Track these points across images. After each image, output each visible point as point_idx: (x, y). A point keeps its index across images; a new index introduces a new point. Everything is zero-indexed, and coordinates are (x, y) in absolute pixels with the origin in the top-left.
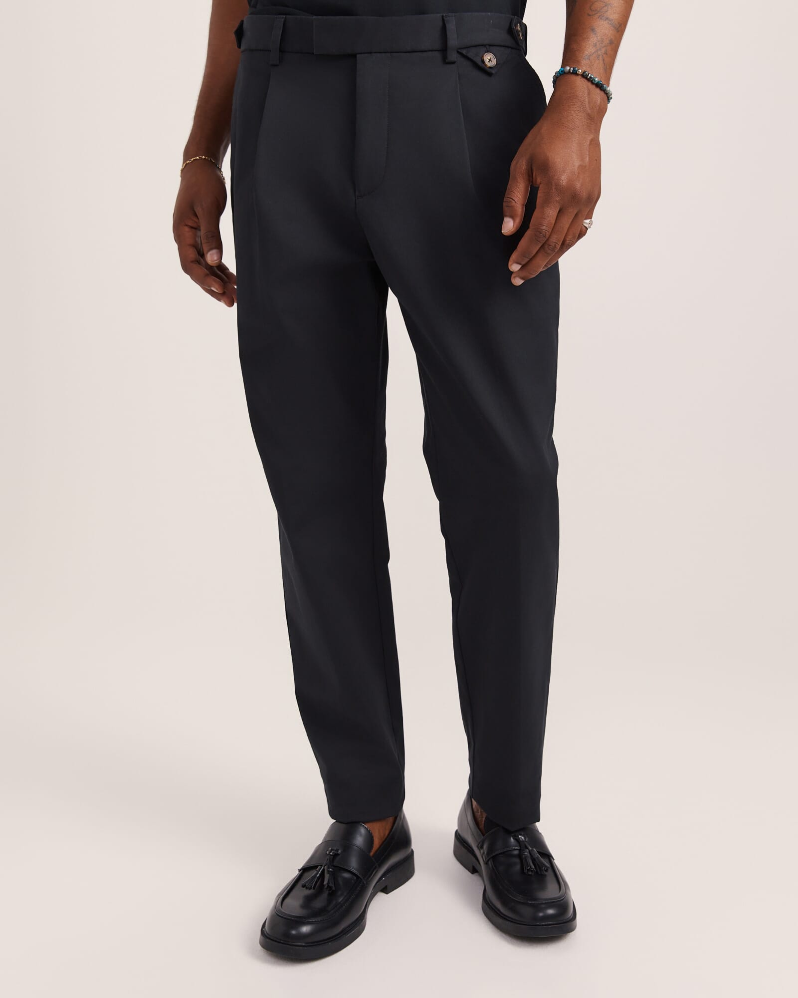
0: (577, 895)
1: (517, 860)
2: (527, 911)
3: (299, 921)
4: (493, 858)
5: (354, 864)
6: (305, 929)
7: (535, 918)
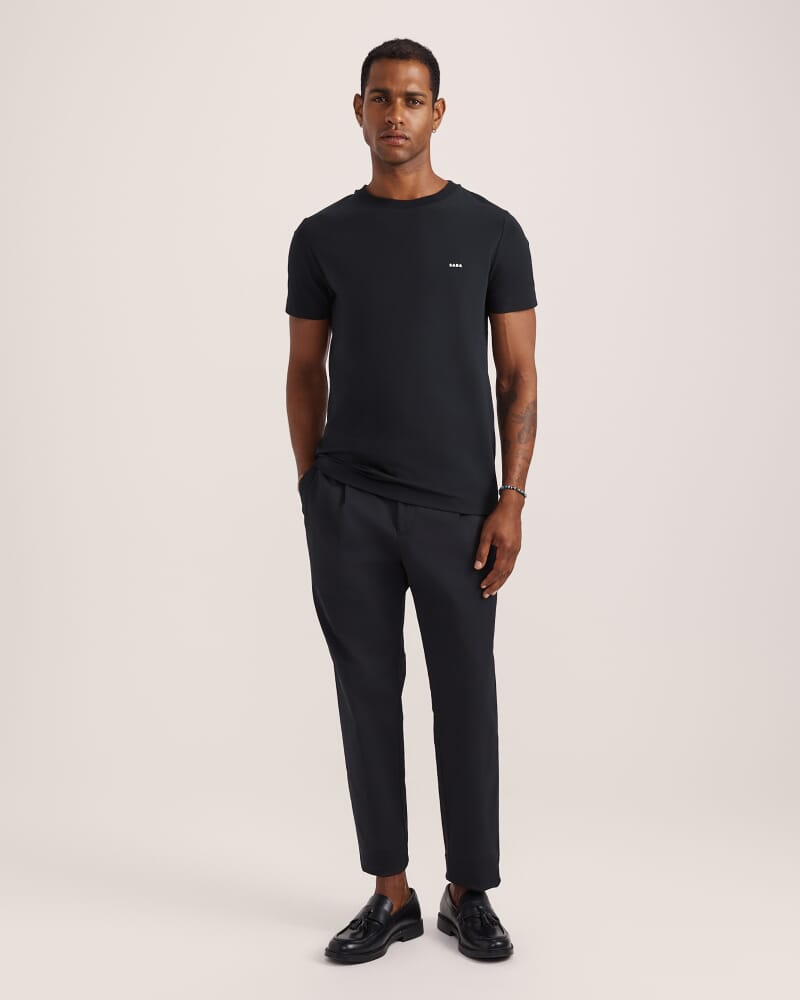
0: (513, 940)
1: (478, 920)
2: (485, 944)
3: (347, 942)
4: (464, 920)
5: (381, 918)
6: (351, 946)
7: (490, 947)
